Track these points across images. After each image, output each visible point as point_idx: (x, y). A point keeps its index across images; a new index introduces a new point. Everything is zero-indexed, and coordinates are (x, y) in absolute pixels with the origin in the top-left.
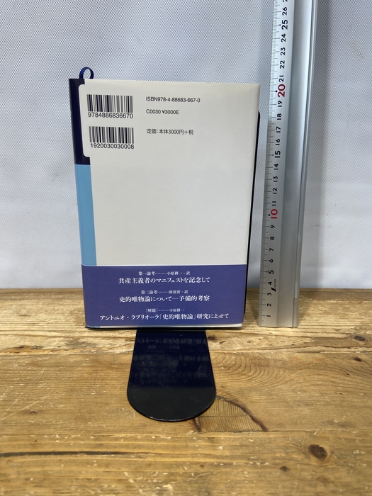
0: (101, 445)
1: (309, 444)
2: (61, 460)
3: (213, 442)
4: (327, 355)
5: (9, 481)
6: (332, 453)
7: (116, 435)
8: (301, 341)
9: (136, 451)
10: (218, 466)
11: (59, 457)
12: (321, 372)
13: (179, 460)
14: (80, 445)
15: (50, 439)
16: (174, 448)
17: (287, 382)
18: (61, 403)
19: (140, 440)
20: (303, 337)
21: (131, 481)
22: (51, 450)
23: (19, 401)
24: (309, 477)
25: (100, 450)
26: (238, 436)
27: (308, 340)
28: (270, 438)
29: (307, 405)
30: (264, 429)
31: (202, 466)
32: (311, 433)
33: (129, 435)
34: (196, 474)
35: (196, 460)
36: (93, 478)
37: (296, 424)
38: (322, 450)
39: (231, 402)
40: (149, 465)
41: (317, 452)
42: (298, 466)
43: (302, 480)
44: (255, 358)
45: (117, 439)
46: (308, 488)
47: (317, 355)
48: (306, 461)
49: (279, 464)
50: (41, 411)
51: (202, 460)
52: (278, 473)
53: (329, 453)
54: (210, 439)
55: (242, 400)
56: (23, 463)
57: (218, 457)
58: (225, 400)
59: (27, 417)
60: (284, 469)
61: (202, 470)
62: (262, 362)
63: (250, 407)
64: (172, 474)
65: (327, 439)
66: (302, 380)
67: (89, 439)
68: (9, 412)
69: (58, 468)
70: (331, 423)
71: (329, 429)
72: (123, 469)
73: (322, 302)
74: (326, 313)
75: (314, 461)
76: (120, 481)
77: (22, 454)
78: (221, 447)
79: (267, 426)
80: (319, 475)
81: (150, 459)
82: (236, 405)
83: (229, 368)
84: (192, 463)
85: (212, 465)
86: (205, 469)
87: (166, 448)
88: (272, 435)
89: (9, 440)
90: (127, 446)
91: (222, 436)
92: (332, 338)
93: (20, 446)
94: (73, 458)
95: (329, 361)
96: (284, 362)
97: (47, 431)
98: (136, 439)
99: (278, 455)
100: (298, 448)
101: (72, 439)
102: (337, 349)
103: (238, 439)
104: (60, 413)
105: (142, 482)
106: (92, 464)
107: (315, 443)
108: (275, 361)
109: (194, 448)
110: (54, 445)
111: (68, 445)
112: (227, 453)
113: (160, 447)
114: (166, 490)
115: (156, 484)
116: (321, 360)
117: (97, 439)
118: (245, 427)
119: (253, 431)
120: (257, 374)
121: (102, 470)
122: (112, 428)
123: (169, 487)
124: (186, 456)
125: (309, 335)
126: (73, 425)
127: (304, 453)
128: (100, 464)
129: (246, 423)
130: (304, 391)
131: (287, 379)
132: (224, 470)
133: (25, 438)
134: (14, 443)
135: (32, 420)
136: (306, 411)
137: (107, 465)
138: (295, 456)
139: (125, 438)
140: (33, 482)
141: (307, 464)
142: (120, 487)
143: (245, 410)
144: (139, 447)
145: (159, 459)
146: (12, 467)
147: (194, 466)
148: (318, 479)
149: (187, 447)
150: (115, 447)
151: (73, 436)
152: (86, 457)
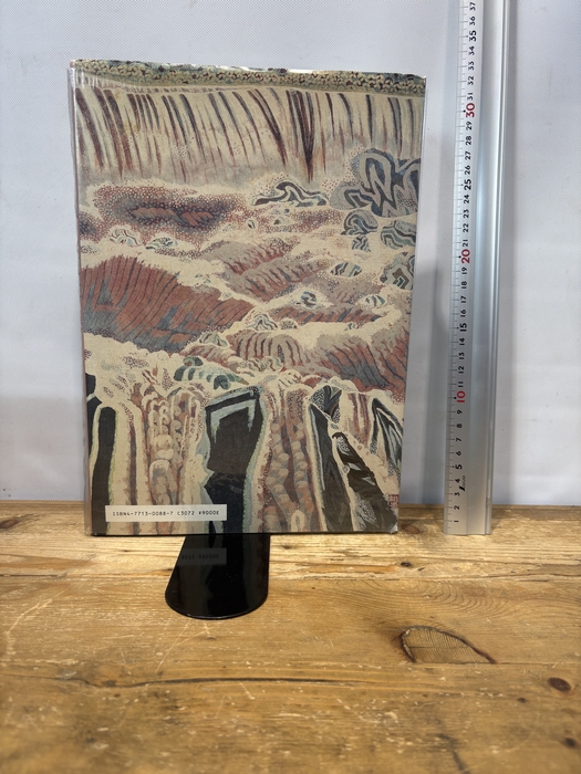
0: (301, 672)
1: (548, 677)
2: (260, 686)
3: (433, 673)
4: (558, 584)
5: (209, 705)
6: (577, 686)
7: (317, 663)
8: (521, 569)
9: (343, 679)
10: (443, 696)
11: (257, 683)
12: (552, 603)
13: (396, 689)
14: (277, 673)
15: (240, 666)
16: (388, 678)
17: (511, 613)
18: (241, 630)
19: (346, 669)
20: (523, 563)
21: (347, 707)
22: (246, 676)
23: (190, 626)
24: (553, 709)
25: (303, 677)
26: (460, 667)
27: (530, 567)
28: (500, 671)
29: (539, 637)
30: (492, 661)
31: (425, 696)
32: (549, 666)
33: (331, 663)
34: (420, 703)
35: (416, 689)
36: (303, 704)
37: (529, 656)
38: (564, 683)
39: (446, 633)
40: (364, 693)
41: (559, 684)
42: (538, 698)
43: (544, 711)
44: (466, 587)
45: (318, 667)
46: (552, 719)
47: (545, 584)
48: (547, 693)
49: (515, 696)
50: (220, 637)
51: (424, 690)
52: (516, 704)
53: (573, 686)
54: (429, 670)
55: (459, 631)
56: (217, 688)
57: (441, 688)
58: (438, 631)
59: (205, 642)
60: (522, 700)
61: (426, 700)
62: (476, 591)
63: (470, 639)
64: (392, 702)
65: (569, 672)
66: (529, 611)
67: (285, 666)
68: (183, 638)
69: (259, 694)
70: (571, 656)
71: (570, 662)
72: (334, 696)
73: (543, 522)
74: (549, 535)
75: (555, 693)
76: (334, 707)
77: (212, 680)
78: (443, 678)
79: (495, 658)
80: (563, 707)
81: (363, 688)
82: (452, 636)
83: (436, 597)
84: (413, 693)
85: (437, 695)
86: (429, 699)
87: (379, 677)
88: (502, 668)
89: (194, 666)
90: (333, 674)
91: (442, 667)
92: (562, 565)
93: (208, 672)
94: (272, 684)
95: (560, 591)
96: (504, 592)
97: (234, 657)
98: (341, 668)
99: (513, 687)
100: (535, 680)
101: (267, 666)
102: (570, 578)
103: (462, 671)
104: (243, 640)
105: (358, 709)
106: (297, 690)
107: (556, 676)
108: (493, 590)
109: (412, 678)
110: (247, 672)
111: (263, 672)
112: (452, 684)
113: (371, 676)
114: (389, 717)
115: (377, 711)
116: (550, 589)
117: (295, 666)
118: (468, 659)
119: (479, 663)
120: (472, 604)
121: (310, 696)
122: (309, 656)
123: (391, 714)
124: (404, 685)
125: (530, 561)
126: (262, 652)
127: (542, 686)
128: (306, 691)
129: (469, 655)
130: (534, 623)
131: (511, 610)
132: (451, 700)
133: (211, 663)
134: (201, 669)
135: (212, 646)
136: (540, 643)
137: (315, 692)
138: (532, 688)
139: (328, 667)
140: (235, 707)
141: (549, 696)
142: (335, 713)
143: (464, 642)
144: (347, 675)
145: (373, 688)
146: (206, 692)
147: (416, 696)
148: (564, 710)
149: (403, 677)
150: (318, 675)
151: (266, 663)
152: (287, 683)
